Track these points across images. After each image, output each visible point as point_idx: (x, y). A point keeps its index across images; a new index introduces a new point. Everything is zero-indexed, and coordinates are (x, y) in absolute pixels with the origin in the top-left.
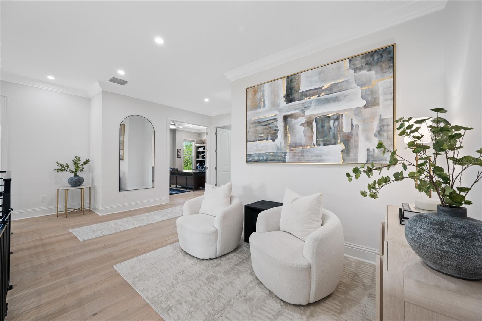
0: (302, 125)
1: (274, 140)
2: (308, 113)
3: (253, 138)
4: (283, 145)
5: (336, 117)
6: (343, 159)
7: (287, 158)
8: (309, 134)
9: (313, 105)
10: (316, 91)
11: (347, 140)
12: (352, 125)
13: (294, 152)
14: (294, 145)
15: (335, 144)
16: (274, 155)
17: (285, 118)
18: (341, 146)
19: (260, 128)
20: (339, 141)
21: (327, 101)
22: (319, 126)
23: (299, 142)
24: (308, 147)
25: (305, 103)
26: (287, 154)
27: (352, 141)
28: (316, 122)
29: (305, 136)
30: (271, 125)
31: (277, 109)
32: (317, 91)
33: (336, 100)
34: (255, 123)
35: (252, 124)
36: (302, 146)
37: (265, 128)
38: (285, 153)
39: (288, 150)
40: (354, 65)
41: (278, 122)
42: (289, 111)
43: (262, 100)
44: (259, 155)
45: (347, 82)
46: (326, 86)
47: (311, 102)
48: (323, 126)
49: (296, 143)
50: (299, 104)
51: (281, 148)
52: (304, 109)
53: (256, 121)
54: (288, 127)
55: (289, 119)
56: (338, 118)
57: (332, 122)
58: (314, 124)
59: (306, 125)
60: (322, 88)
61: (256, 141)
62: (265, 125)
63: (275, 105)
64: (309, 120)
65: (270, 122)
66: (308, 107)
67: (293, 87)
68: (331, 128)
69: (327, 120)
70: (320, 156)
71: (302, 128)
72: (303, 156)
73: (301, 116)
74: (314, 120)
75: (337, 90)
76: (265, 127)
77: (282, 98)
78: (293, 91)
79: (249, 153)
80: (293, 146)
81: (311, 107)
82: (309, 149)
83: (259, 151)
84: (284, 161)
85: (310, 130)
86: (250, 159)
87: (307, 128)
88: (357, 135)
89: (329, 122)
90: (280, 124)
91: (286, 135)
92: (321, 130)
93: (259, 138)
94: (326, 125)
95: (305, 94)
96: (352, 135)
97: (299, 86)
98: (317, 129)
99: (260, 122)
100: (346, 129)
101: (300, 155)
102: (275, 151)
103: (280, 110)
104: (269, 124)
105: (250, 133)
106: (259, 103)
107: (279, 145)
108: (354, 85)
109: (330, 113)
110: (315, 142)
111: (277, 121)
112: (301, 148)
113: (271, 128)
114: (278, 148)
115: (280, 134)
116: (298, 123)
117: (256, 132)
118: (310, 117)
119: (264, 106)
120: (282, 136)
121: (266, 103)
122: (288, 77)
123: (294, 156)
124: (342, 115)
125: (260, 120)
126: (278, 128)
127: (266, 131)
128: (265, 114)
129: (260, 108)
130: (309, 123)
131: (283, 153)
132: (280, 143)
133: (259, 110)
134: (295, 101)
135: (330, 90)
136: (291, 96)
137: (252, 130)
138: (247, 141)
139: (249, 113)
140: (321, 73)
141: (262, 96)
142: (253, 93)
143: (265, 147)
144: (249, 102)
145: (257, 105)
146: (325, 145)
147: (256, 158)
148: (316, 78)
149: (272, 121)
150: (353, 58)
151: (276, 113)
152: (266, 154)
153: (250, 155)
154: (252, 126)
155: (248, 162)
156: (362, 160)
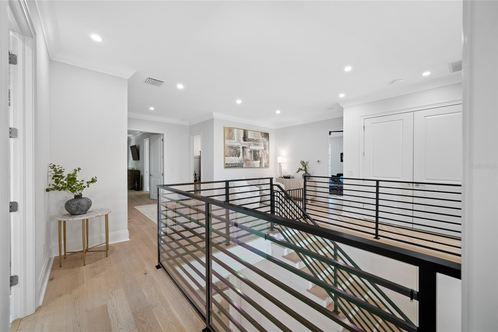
0: (249, 152)
1: (239, 157)
2: (251, 147)
3: (228, 155)
4: (242, 159)
6: (260, 166)
7: (244, 165)
8: (251, 156)
9: (252, 145)
10: (253, 140)
11: (261, 160)
12: (262, 155)
13: (246, 163)
16: (239, 164)
17: (243, 148)
18: (259, 162)
19: (232, 150)
20: (259, 160)
21: (256, 145)
22: (254, 153)
25: (250, 143)
26: (244, 164)
30: (237, 150)
33: (258, 145)
34: (230, 147)
35: (228, 147)
38: (243, 163)
40: (262, 135)
42: (244, 145)
44: (232, 164)
45: (260, 140)
46: (255, 139)
49: (247, 159)
50: (248, 143)
51: (241, 161)
52: (249, 145)
53: (230, 146)
54: (244, 152)
56: (259, 152)
58: (252, 152)
61: (230, 156)
62: (235, 149)
63: (239, 141)
65: (237, 148)
67: (246, 135)
68: (257, 155)
69: (256, 152)
70: (254, 164)
72: (249, 165)
73: (248, 148)
75: (258, 141)
76: (234, 150)
77: (242, 138)
78: (246, 137)
79: (227, 163)
80: (246, 161)
82: (251, 162)
83: (232, 161)
84: (243, 167)
85: (251, 154)
86: (227, 166)
88: (263, 158)
90: (241, 150)
91: (243, 155)
92: (254, 155)
93: (232, 155)
95: (250, 140)
97: (248, 136)
99: (232, 147)
100: (260, 156)
102: (239, 162)
103: (241, 144)
104: (236, 149)
105: (227, 152)
106: (232, 137)
108: (262, 142)
109: (257, 149)
110: (253, 159)
111: (240, 148)
112: (249, 161)
113: (237, 151)
115: (241, 154)
116: (248, 150)
117: (230, 152)
118: (251, 149)
119: (234, 140)
121: (235, 138)
122: (244, 130)
123: (246, 165)
125: (232, 146)
126: (240, 152)
127: (235, 152)
128: (234, 143)
129: (232, 140)
130: (251, 152)
133: (231, 141)
134: (246, 141)
135: (256, 141)
136: (245, 139)
137: (228, 150)
138: (225, 156)
139: (226, 141)
140: (254, 133)
141: (233, 134)
142: (229, 131)
143: (235, 160)
144: (226, 135)
145: (231, 138)
146: (255, 161)
147: (230, 166)
148: (253, 135)
149: (238, 148)
150: (261, 133)
151: (240, 144)
152: (235, 164)
153: (227, 164)
154: (228, 148)
155: (226, 167)
156: (264, 166)
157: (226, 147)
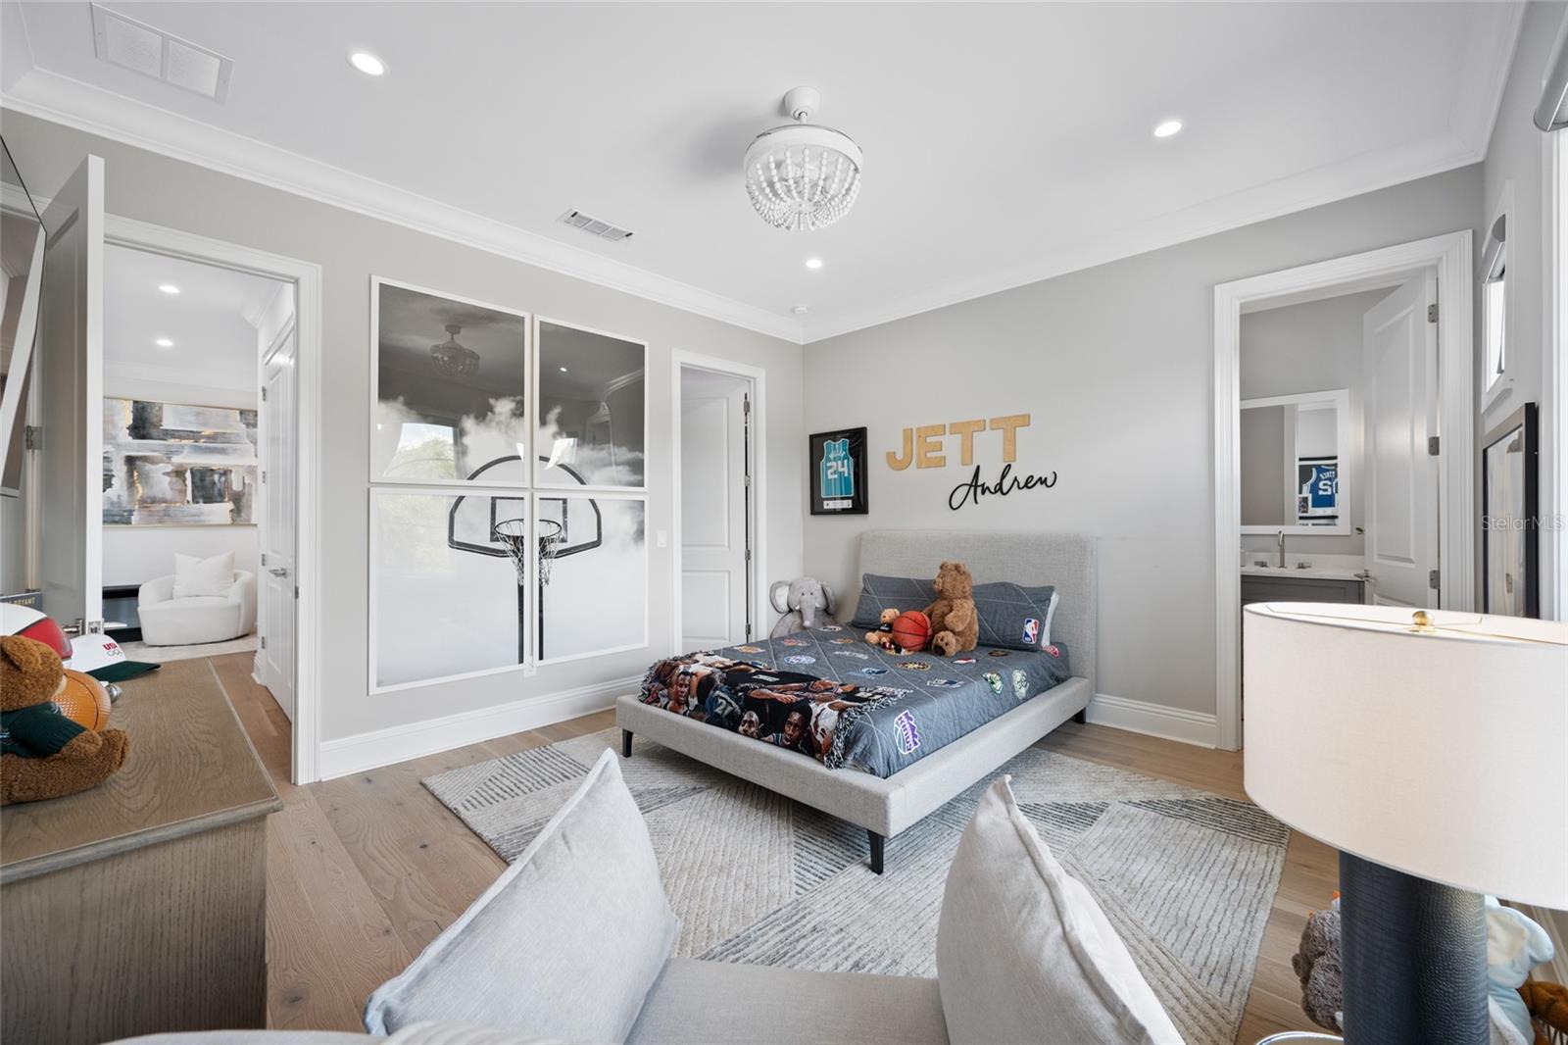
0: (166, 474)
2: (177, 459)
4: (125, 498)
5: (222, 471)
6: (233, 520)
7: (134, 518)
8: (179, 485)
9: (186, 451)
10: (191, 434)
11: (238, 499)
12: (244, 484)
13: (149, 510)
14: (149, 501)
15: (221, 502)
17: (131, 461)
18: (230, 506)
20: (227, 499)
21: (210, 451)
22: (197, 479)
23: (161, 496)
24: (178, 504)
25: (173, 445)
26: (134, 513)
27: (244, 500)
28: (192, 472)
29: (172, 489)
31: (111, 443)
32: (194, 436)
33: (222, 451)
36: (165, 502)
38: (131, 512)
39: (137, 507)
40: (246, 419)
41: (114, 464)
42: (138, 451)
45: (238, 435)
46: (207, 432)
47: (183, 447)
48: (202, 480)
49: (155, 498)
50: (160, 445)
51: (119, 503)
52: (169, 454)
54: (136, 474)
55: (138, 463)
56: (225, 473)
57: (216, 477)
58: (188, 475)
59: (174, 474)
60: (200, 432)
64: (180, 469)
66: (178, 452)
67: (146, 419)
68: (214, 483)
69: (209, 473)
70: (199, 516)
71: (168, 479)
72: (169, 516)
73: (162, 462)
74: (189, 471)
75: (224, 440)
77: (122, 428)
78: (147, 425)
80: (146, 503)
81: (182, 452)
82: (180, 507)
84: (128, 522)
85: (181, 482)
87: (174, 479)
88: (250, 494)
89: (212, 476)
90: (119, 467)
91: (131, 485)
92: (199, 483)
94: (208, 479)
95: (173, 434)
96: (244, 494)
97: (161, 421)
98: (193, 483)
100: (236, 486)
101: (161, 514)
103: (119, 446)
107: (116, 499)
109: (214, 465)
110: (189, 498)
111: (111, 461)
112: (164, 505)
114: (112, 503)
115: (119, 481)
116: (158, 469)
118: (181, 465)
120: (122, 486)
122: (135, 402)
123: (150, 515)
124: (231, 471)
126: (113, 473)
130: (178, 473)
131: (125, 511)
132: (119, 496)
134: (151, 438)
135: (212, 438)
136: (142, 430)
140: (198, 414)
146: (205, 503)
148: (190, 418)
151: (113, 449)
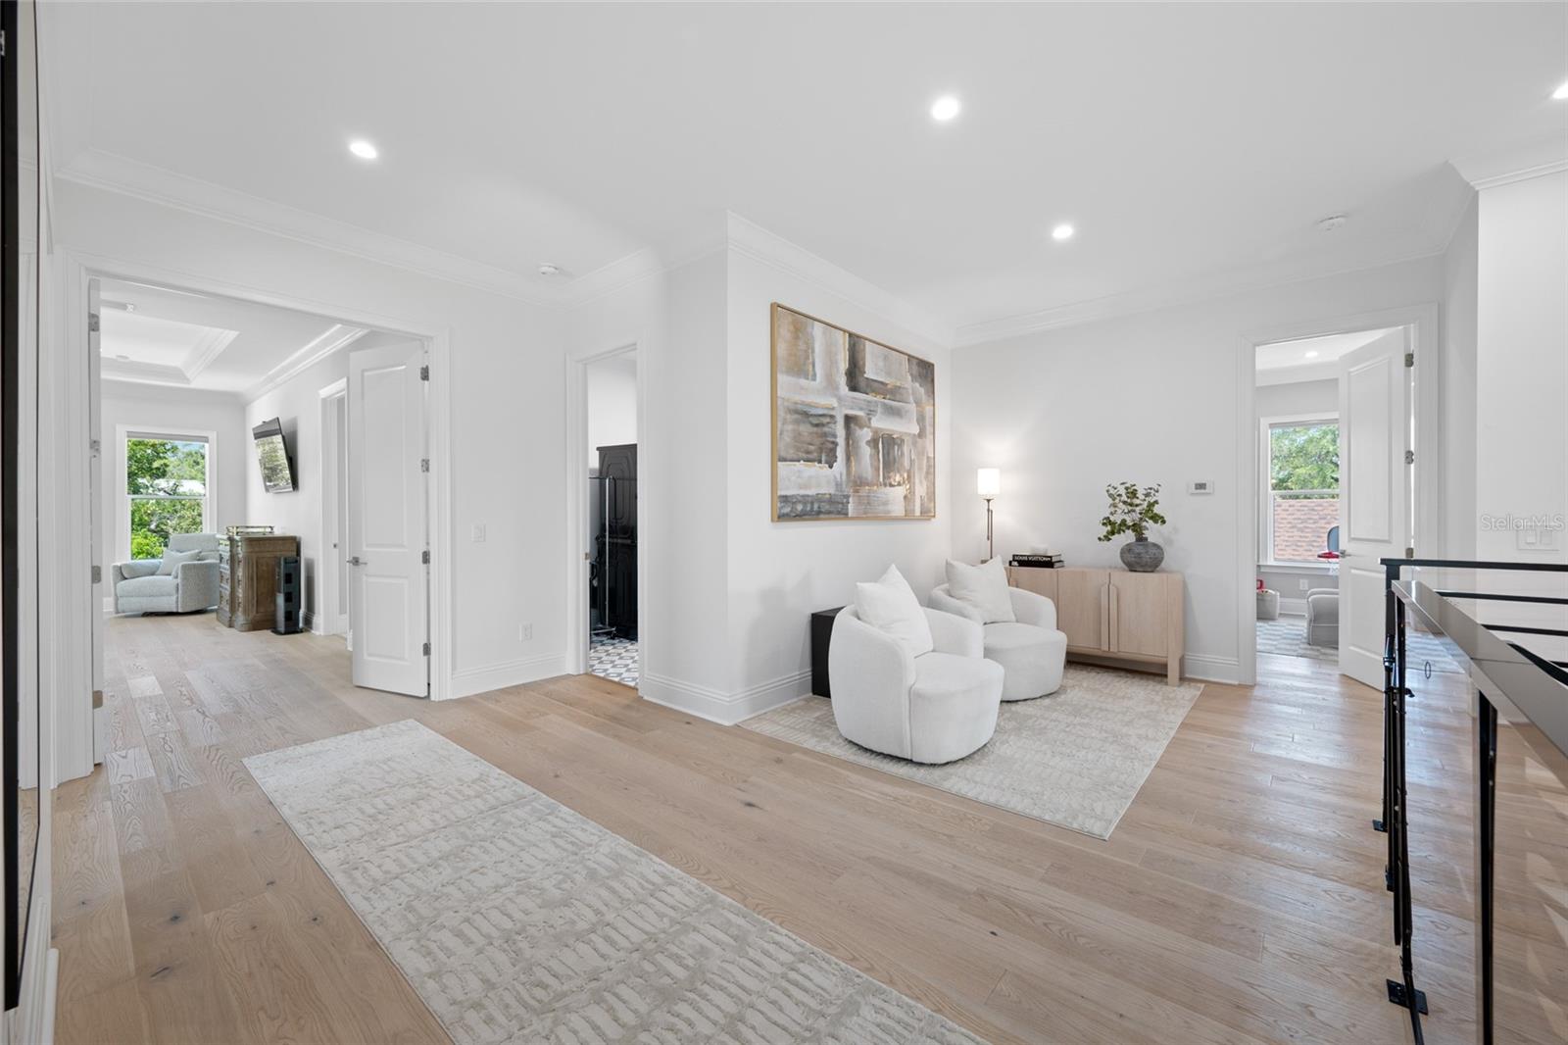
0: (868, 443)
1: (831, 467)
2: (875, 423)
3: (791, 453)
4: (844, 477)
5: (899, 442)
6: (906, 511)
7: (850, 508)
8: (876, 464)
9: (880, 410)
10: (882, 387)
11: (907, 480)
12: (911, 460)
13: (860, 496)
14: (858, 482)
15: (899, 485)
16: (831, 499)
18: (903, 491)
19: (806, 429)
20: (903, 482)
21: (893, 412)
22: (886, 451)
23: (865, 476)
24: (874, 488)
25: (872, 402)
26: (851, 500)
28: (882, 442)
29: (872, 465)
30: (826, 429)
31: (836, 396)
32: (883, 389)
33: (899, 413)
34: (796, 412)
35: (789, 411)
36: (869, 484)
37: (816, 433)
38: (848, 497)
39: (851, 491)
40: (911, 368)
41: (838, 425)
42: (852, 409)
43: (811, 360)
44: (804, 499)
45: (907, 390)
47: (878, 404)
48: (889, 454)
49: (862, 478)
50: (865, 401)
51: (841, 485)
52: (869, 413)
53: (799, 407)
54: (851, 442)
55: (853, 426)
56: (901, 444)
57: (897, 449)
58: (880, 445)
59: (872, 445)
60: (886, 385)
61: (799, 461)
62: (817, 425)
63: (831, 384)
64: (876, 437)
65: (825, 420)
66: (875, 413)
67: (856, 361)
68: (896, 459)
69: (892, 443)
70: (887, 505)
71: (869, 450)
72: (870, 504)
73: (867, 426)
75: (900, 397)
76: (815, 429)
77: (842, 373)
78: (857, 370)
79: (784, 493)
80: (857, 485)
81: (878, 412)
82: (876, 492)
83: (806, 487)
84: (847, 513)
85: (877, 455)
86: (787, 510)
87: (873, 451)
88: (914, 475)
89: (894, 448)
90: (840, 430)
91: (848, 459)
92: (886, 458)
93: (805, 456)
94: (892, 453)
95: (874, 387)
96: (911, 474)
97: (865, 365)
98: (884, 456)
99: (806, 414)
100: (907, 464)
101: (866, 501)
102: (832, 491)
103: (840, 399)
104: (823, 425)
105: (787, 438)
106: (804, 364)
107: (838, 479)
108: (911, 399)
109: (896, 433)
110: (881, 478)
111: (836, 422)
112: (867, 488)
113: (825, 435)
114: (836, 485)
115: (840, 452)
116: (864, 435)
117: (797, 436)
118: (876, 431)
119: (814, 377)
120: (843, 459)
121: (818, 370)
122: (849, 335)
123: (859, 504)
124: (904, 441)
125: (807, 409)
126: (837, 440)
127: (818, 441)
128: (815, 395)
129: (807, 377)
130: (874, 443)
131: (844, 497)
132: (840, 475)
133: (803, 382)
134: (860, 390)
135: (894, 393)
136: (855, 377)
137: (790, 427)
138: (778, 458)
139: (782, 378)
140: (886, 358)
141: (810, 348)
142: (792, 328)
143: (816, 479)
144: (782, 349)
145: (800, 366)
146: (891, 486)
147: (800, 507)
148: (881, 364)
149: (828, 420)
150: (910, 357)
151: (834, 403)
152: (818, 498)
153: (785, 499)
154: (788, 416)
155: (782, 517)
156: (918, 513)
157: (781, 413)
